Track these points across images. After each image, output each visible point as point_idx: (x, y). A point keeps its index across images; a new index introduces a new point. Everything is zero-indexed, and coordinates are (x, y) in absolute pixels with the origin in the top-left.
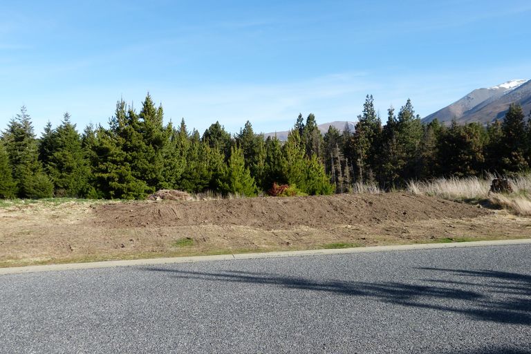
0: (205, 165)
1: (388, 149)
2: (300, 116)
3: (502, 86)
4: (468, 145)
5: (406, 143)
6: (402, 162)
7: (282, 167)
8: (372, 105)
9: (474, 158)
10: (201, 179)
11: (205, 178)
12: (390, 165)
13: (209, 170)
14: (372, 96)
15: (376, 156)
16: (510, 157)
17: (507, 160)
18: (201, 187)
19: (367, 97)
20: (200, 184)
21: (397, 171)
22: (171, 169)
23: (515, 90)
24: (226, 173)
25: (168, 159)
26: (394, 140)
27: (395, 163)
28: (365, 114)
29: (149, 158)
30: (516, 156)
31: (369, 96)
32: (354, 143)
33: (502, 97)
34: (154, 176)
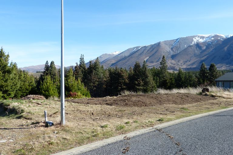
0: (27, 84)
1: (91, 78)
2: (47, 62)
3: (113, 53)
4: (122, 76)
5: (98, 75)
6: (97, 83)
7: (69, 85)
8: (83, 59)
9: (125, 81)
10: (25, 90)
11: (27, 90)
12: (92, 84)
13: (29, 86)
14: (83, 55)
15: (86, 80)
16: (138, 81)
17: (137, 82)
18: (25, 94)
19: (81, 55)
20: (25, 92)
21: (95, 86)
22: (15, 85)
23: (118, 55)
24: (46, 87)
25: (12, 80)
26: (93, 74)
27: (94, 83)
28: (80, 62)
29: (5, 80)
30: (139, 81)
31: (82, 55)
32: (76, 74)
33: (113, 57)
34: (7, 89)
